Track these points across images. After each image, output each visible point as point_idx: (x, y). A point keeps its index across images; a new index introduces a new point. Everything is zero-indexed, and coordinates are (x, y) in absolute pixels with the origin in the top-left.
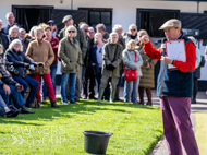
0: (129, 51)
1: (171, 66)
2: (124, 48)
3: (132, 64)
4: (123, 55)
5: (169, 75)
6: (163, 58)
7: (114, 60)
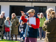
0: (7, 21)
1: (30, 26)
2: (5, 20)
3: (8, 25)
4: (5, 22)
5: (29, 29)
6: (27, 23)
7: (2, 24)
